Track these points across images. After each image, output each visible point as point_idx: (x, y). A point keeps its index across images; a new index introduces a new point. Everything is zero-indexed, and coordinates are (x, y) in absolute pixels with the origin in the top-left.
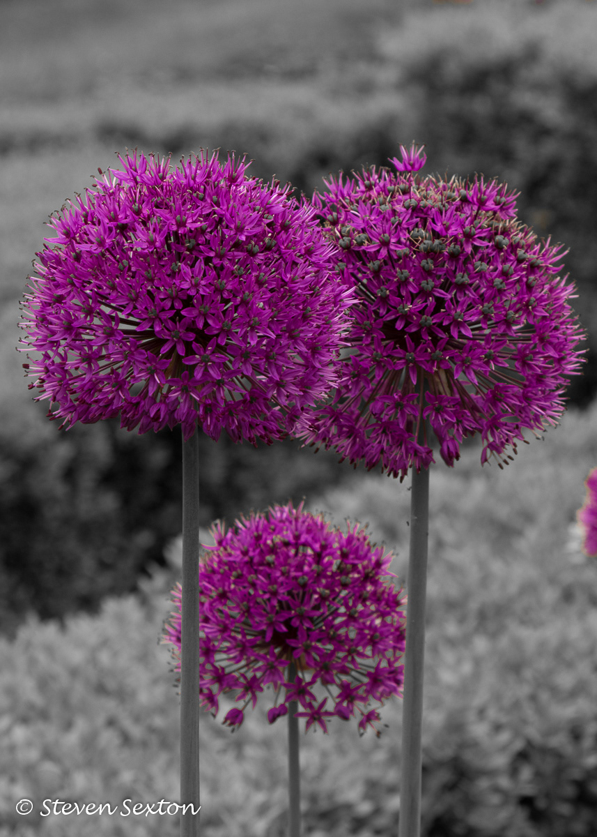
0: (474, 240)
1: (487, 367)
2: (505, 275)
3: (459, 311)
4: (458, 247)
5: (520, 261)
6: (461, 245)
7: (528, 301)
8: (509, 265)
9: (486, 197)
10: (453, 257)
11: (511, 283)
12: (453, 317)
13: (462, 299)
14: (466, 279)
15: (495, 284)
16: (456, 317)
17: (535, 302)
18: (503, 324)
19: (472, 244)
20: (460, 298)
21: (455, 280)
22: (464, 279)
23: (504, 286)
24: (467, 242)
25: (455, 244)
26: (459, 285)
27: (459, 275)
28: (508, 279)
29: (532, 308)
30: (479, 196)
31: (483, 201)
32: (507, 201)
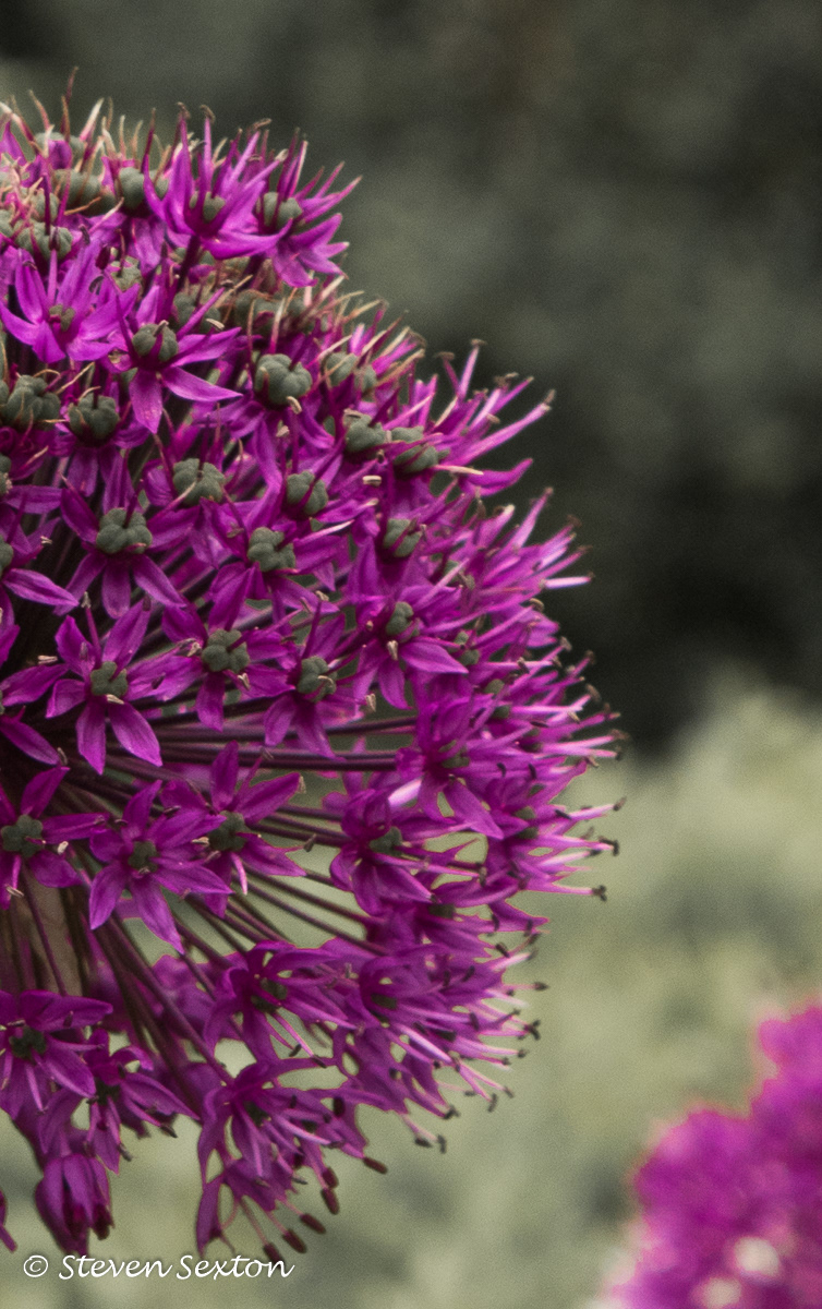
0: (173, 376)
1: (219, 881)
2: (292, 513)
3: (108, 661)
4: (109, 403)
5: (354, 456)
6: (123, 398)
7: (386, 616)
8: (311, 472)
9: (220, 201)
10: (90, 443)
11: (321, 544)
12: (88, 687)
13: (125, 609)
14: (140, 534)
15: (253, 549)
16: (97, 687)
17: (410, 619)
18: (285, 708)
19: (165, 393)
20: (115, 605)
21: (97, 537)
22: (131, 532)
23: (288, 560)
24: (145, 383)
25: (96, 393)
26: (110, 556)
27: (112, 516)
28: (308, 531)
29: (400, 648)
30: (195, 195)
31: (209, 216)
32: (307, 212)
